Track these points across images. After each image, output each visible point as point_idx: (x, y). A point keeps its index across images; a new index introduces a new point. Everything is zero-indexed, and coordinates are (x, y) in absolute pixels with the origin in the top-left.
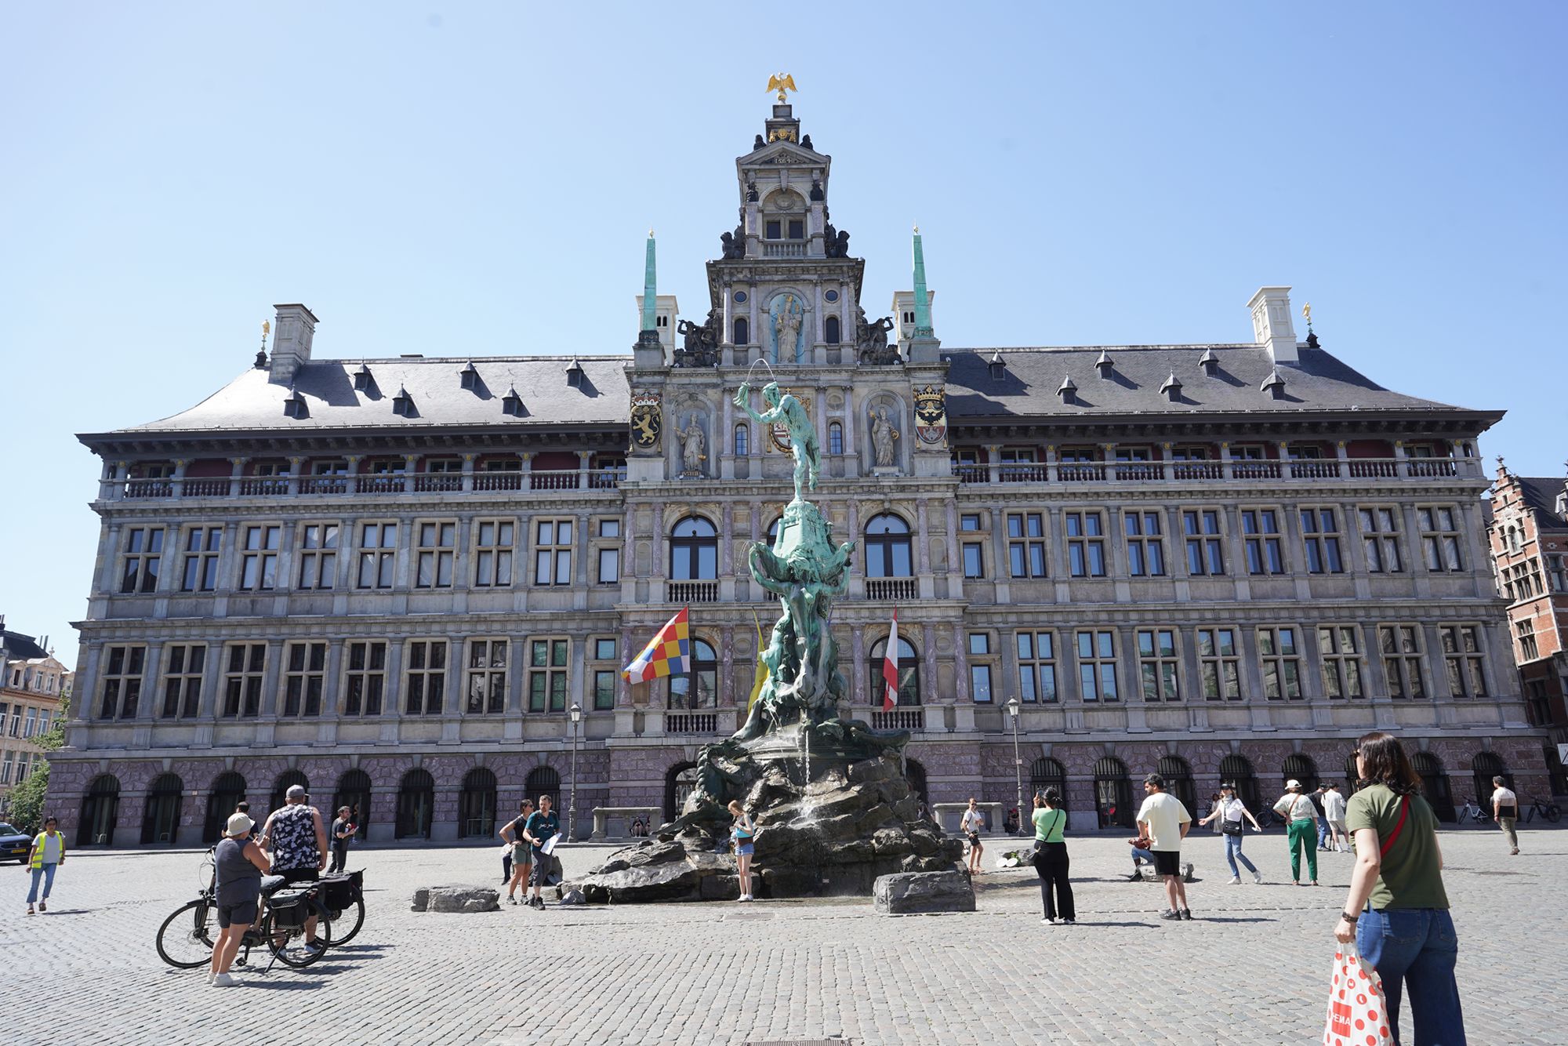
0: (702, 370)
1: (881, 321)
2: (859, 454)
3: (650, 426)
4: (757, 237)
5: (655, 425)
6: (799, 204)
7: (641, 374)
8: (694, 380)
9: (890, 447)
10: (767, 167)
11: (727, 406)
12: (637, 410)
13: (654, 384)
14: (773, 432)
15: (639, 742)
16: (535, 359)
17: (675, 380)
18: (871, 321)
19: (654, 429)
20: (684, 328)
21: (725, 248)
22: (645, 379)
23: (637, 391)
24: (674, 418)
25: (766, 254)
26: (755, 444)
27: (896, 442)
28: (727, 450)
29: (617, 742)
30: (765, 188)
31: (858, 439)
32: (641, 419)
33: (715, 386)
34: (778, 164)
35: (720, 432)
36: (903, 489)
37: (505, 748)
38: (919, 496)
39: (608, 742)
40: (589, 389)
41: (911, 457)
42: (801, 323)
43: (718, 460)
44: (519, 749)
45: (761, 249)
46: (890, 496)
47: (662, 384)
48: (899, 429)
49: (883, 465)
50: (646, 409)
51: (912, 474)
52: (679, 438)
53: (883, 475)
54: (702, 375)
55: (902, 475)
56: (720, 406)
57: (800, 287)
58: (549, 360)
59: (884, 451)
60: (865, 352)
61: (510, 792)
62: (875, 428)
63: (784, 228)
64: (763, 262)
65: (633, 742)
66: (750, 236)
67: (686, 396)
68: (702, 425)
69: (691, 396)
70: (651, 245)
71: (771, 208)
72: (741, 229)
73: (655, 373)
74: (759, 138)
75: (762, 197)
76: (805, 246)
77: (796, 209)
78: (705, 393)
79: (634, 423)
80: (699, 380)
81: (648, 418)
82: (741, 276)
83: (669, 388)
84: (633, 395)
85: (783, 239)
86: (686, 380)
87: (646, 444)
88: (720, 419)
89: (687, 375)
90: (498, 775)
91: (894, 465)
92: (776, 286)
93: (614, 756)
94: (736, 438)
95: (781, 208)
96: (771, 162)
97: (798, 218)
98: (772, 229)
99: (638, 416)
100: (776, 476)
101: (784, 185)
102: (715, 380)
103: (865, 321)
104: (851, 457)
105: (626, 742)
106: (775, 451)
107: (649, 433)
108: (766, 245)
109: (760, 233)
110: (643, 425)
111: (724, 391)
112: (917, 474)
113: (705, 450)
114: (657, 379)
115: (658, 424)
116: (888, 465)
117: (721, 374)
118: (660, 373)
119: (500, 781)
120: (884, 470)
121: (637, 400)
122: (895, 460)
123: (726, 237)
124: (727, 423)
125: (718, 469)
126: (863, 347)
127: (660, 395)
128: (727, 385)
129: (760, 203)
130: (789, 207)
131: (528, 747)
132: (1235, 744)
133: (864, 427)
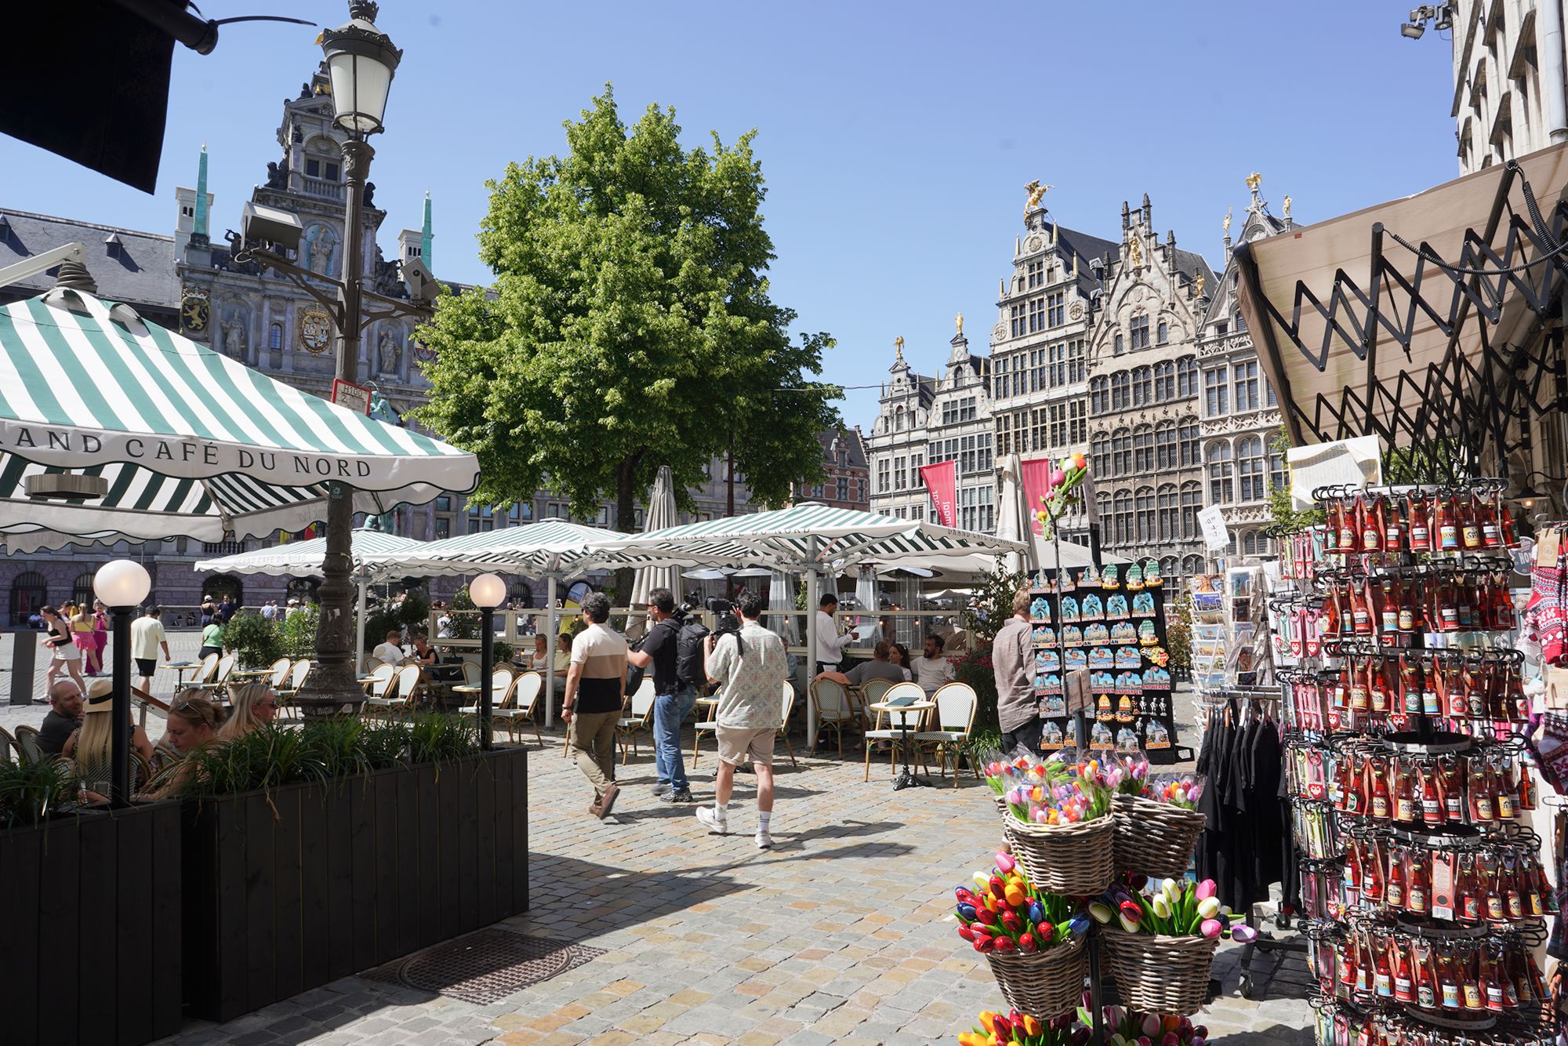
0: (247, 277)
1: (394, 262)
2: (370, 361)
3: (200, 315)
4: (300, 174)
5: (204, 314)
6: (336, 151)
7: (192, 271)
8: (238, 283)
9: (393, 360)
10: (312, 115)
11: (266, 309)
12: (188, 300)
13: (204, 281)
14: (303, 335)
15: (183, 559)
16: (70, 223)
17: (222, 280)
18: (387, 260)
19: (203, 319)
20: (231, 236)
21: (270, 176)
22: (196, 276)
23: (188, 284)
24: (219, 311)
25: (305, 189)
26: (288, 342)
27: (398, 357)
28: (264, 345)
29: (164, 558)
30: (309, 132)
31: (370, 350)
32: (191, 308)
33: (256, 290)
34: (322, 114)
35: (259, 328)
36: (400, 392)
37: (55, 558)
38: (412, 399)
39: (156, 558)
40: (131, 266)
41: (409, 369)
42: (331, 251)
43: (257, 351)
44: (70, 559)
45: (302, 184)
46: (391, 396)
47: (211, 283)
48: (401, 346)
49: (387, 373)
50: (196, 301)
51: (408, 382)
52: (223, 328)
53: (387, 380)
54: (246, 280)
55: (400, 382)
56: (260, 308)
57: (333, 222)
58: (84, 225)
59: (388, 364)
60: (380, 284)
61: (59, 591)
62: (383, 343)
63: (322, 168)
64: (304, 197)
65: (177, 559)
66: (292, 172)
67: (231, 295)
68: (243, 319)
69: (235, 296)
70: (204, 159)
71: (312, 149)
72: (285, 162)
73: (205, 273)
74: (306, 86)
75: (306, 139)
76: (338, 188)
77: (334, 155)
78: (248, 295)
79: (185, 311)
80: (244, 284)
81: (197, 309)
82: (284, 204)
83: (216, 286)
84: (184, 287)
85: (320, 178)
86: (232, 282)
87: (195, 329)
88: (259, 318)
89: (232, 278)
90: (48, 578)
91: (395, 373)
92: (313, 218)
93: (160, 568)
94: (272, 335)
95: (320, 151)
96: (315, 111)
97: (333, 163)
98: (312, 167)
99: (189, 305)
100: (303, 369)
101: (325, 133)
102: (256, 286)
103: (382, 259)
104: (364, 364)
105: (172, 559)
106: (303, 349)
107: (197, 321)
108: (306, 180)
109: (302, 170)
110: (194, 314)
111: (265, 297)
112: (412, 382)
113: (245, 341)
114: (207, 277)
115: (207, 315)
116: (390, 373)
117: (263, 283)
118: (210, 273)
119: (50, 583)
120: (388, 376)
121: (188, 292)
122: (396, 370)
123: (272, 166)
124: (266, 322)
125: (256, 358)
126: (379, 279)
127: (209, 291)
128: (268, 293)
129: (304, 144)
130: (328, 151)
131: (77, 558)
132: (598, 578)
133: (375, 341)
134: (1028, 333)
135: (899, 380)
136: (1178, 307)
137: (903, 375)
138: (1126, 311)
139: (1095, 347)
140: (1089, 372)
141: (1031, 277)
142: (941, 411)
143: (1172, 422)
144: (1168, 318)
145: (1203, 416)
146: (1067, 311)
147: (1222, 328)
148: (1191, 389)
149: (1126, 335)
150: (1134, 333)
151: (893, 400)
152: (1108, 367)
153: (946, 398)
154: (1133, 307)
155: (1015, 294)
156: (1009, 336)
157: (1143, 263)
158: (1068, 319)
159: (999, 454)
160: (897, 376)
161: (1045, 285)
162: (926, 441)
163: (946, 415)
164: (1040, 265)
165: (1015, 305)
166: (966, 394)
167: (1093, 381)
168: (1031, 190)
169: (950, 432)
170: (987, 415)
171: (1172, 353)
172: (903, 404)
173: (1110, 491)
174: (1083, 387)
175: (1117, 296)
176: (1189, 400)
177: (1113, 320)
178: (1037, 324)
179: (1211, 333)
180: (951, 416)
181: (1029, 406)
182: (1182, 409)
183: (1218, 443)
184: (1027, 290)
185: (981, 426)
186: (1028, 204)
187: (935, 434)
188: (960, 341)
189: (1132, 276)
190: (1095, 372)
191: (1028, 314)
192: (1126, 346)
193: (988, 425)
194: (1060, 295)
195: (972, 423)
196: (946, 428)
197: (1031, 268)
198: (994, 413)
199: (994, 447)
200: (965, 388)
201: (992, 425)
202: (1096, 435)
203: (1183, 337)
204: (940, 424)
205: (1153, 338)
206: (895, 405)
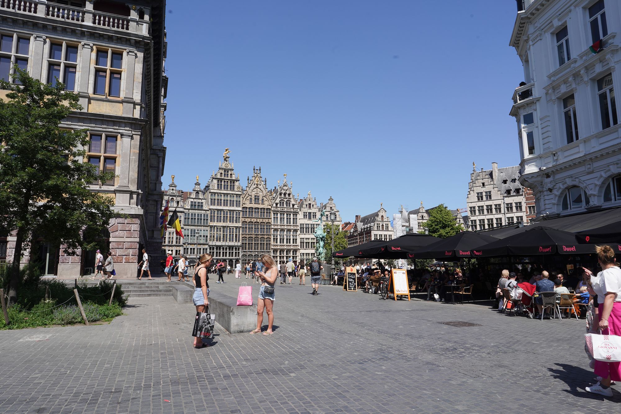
134: (223, 189)
135: (173, 190)
136: (267, 197)
137: (174, 188)
138: (253, 193)
139: (244, 199)
140: (242, 205)
141: (225, 174)
142: (190, 204)
143: (264, 223)
144: (265, 198)
145: (272, 223)
146: (236, 187)
147: (277, 204)
148: (270, 216)
149: (253, 199)
150: (255, 199)
151: (171, 196)
152: (248, 205)
153: (192, 200)
154: (256, 192)
155: (219, 176)
156: (216, 188)
157: (259, 183)
158: (236, 189)
159: (211, 221)
160: (171, 188)
161: (229, 178)
162: (184, 212)
163: (192, 205)
164: (228, 172)
165: (220, 180)
166: (200, 201)
167: (243, 208)
168: (226, 150)
169: (193, 211)
170: (207, 209)
171: (265, 206)
172: (174, 198)
173: (248, 237)
174: (240, 209)
175: (251, 188)
176: (269, 219)
177: (250, 194)
178: (226, 188)
179: (274, 205)
180: (193, 205)
181: (223, 210)
182: (267, 220)
183: (276, 230)
184: (223, 177)
185: (205, 212)
186: (225, 154)
187: (187, 211)
188: (198, 184)
189: (256, 185)
190: (244, 206)
191: (223, 184)
192: (253, 202)
193: (207, 212)
194: (234, 182)
195: (202, 210)
196: (191, 209)
197: (225, 171)
198: (210, 209)
199: (209, 218)
200: (200, 199)
201: (209, 212)
202: (243, 222)
203: (268, 204)
204: (189, 207)
205: (260, 202)
206: (171, 198)
